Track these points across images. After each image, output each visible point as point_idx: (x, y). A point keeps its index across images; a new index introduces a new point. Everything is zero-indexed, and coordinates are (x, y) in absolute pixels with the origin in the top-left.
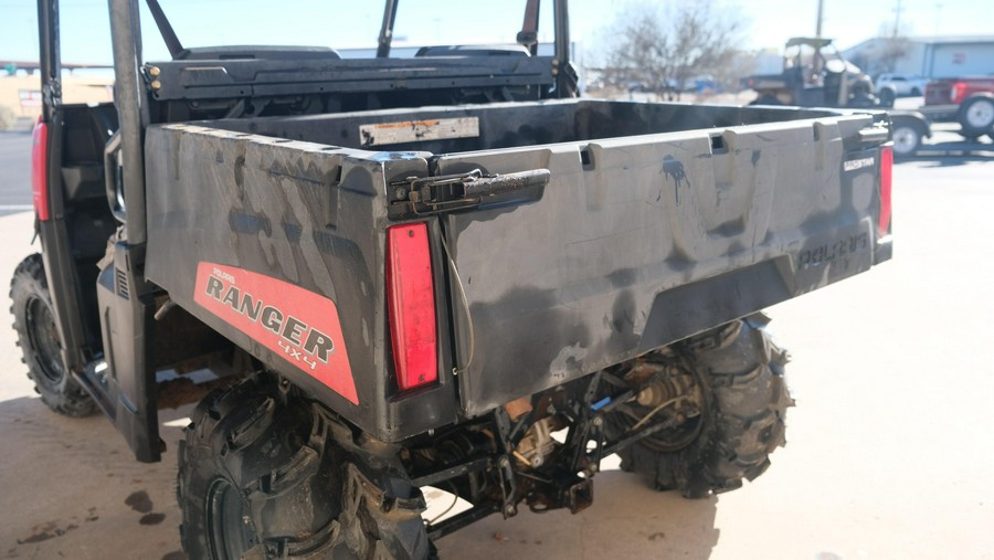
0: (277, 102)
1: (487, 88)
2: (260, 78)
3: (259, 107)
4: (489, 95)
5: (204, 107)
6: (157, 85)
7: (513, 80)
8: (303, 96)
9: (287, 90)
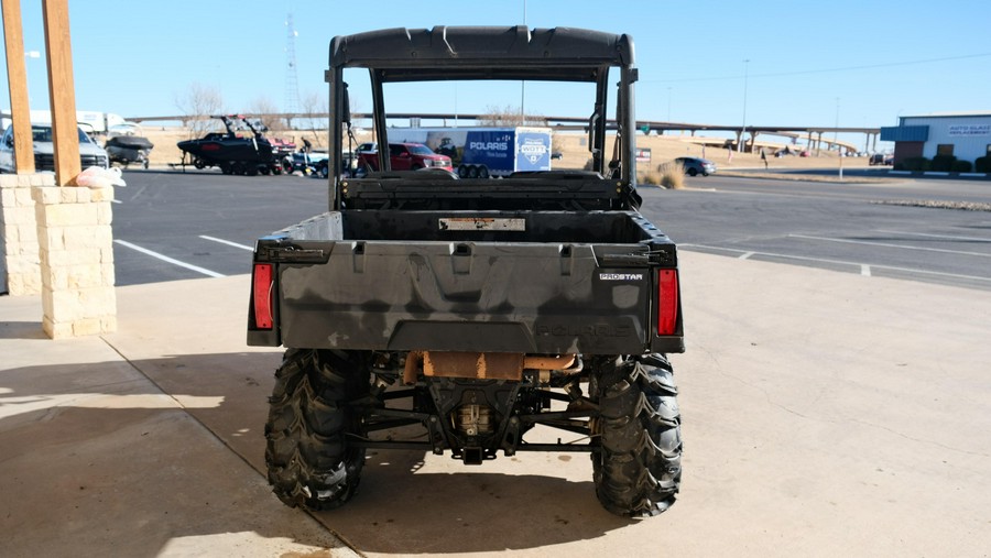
0: (412, 201)
1: (561, 200)
2: (398, 189)
3: (401, 204)
4: (563, 204)
5: (372, 202)
6: (345, 191)
7: (579, 196)
8: (427, 199)
9: (413, 196)
